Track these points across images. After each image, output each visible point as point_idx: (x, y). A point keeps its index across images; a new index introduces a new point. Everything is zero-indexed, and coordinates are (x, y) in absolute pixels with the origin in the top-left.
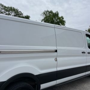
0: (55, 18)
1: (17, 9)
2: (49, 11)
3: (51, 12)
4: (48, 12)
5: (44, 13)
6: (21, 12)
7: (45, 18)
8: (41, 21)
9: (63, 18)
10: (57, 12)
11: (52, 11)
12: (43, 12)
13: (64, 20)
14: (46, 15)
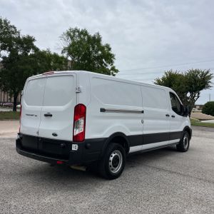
0: (93, 48)
1: (5, 21)
2: (80, 30)
3: (84, 33)
4: (78, 32)
5: (69, 34)
6: (15, 28)
7: (71, 46)
8: (62, 52)
9: (110, 49)
10: (98, 34)
11: (86, 32)
12: (65, 32)
13: (112, 52)
14: (72, 38)
